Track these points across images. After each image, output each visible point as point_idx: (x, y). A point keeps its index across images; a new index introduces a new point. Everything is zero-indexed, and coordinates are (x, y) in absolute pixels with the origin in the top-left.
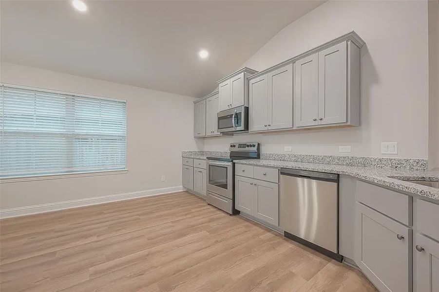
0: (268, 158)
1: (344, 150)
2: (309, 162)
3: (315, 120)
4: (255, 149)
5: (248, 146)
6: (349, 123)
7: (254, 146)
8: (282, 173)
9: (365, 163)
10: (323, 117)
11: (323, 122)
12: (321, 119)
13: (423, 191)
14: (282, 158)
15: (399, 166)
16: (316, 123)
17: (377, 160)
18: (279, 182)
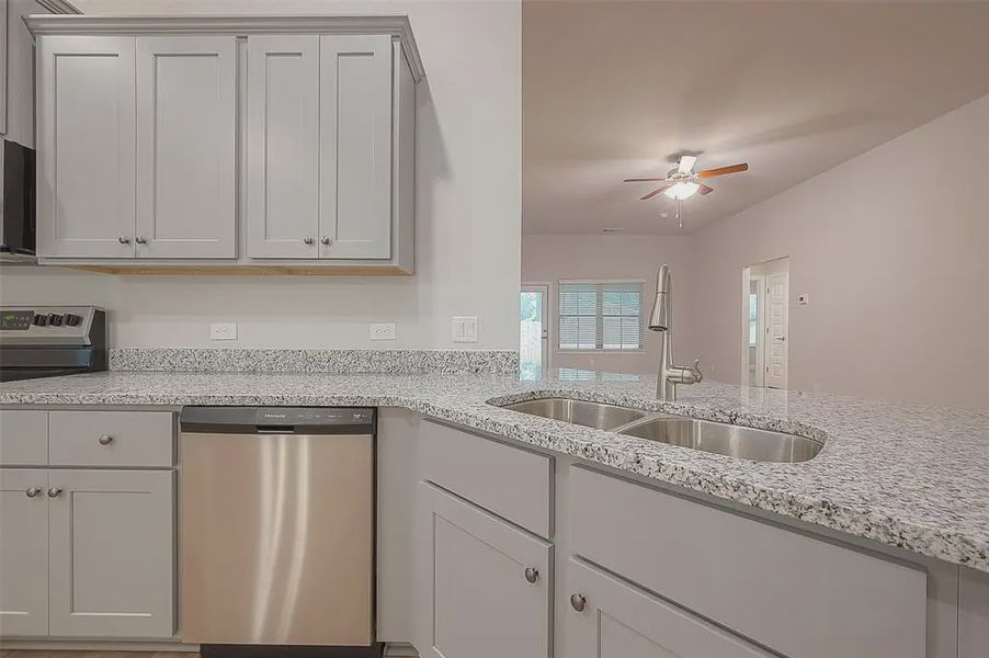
0: (144, 365)
1: (381, 334)
2: (291, 373)
3: (310, 242)
4: (82, 333)
5: (40, 321)
6: (395, 263)
7: (75, 321)
8: (189, 427)
9: (423, 366)
10: (331, 237)
11: (333, 252)
12: (327, 242)
13: (589, 448)
14: (205, 364)
15: (481, 367)
16: (313, 252)
17: (446, 357)
18: (176, 460)
